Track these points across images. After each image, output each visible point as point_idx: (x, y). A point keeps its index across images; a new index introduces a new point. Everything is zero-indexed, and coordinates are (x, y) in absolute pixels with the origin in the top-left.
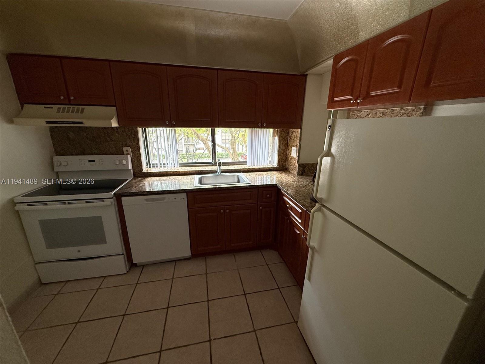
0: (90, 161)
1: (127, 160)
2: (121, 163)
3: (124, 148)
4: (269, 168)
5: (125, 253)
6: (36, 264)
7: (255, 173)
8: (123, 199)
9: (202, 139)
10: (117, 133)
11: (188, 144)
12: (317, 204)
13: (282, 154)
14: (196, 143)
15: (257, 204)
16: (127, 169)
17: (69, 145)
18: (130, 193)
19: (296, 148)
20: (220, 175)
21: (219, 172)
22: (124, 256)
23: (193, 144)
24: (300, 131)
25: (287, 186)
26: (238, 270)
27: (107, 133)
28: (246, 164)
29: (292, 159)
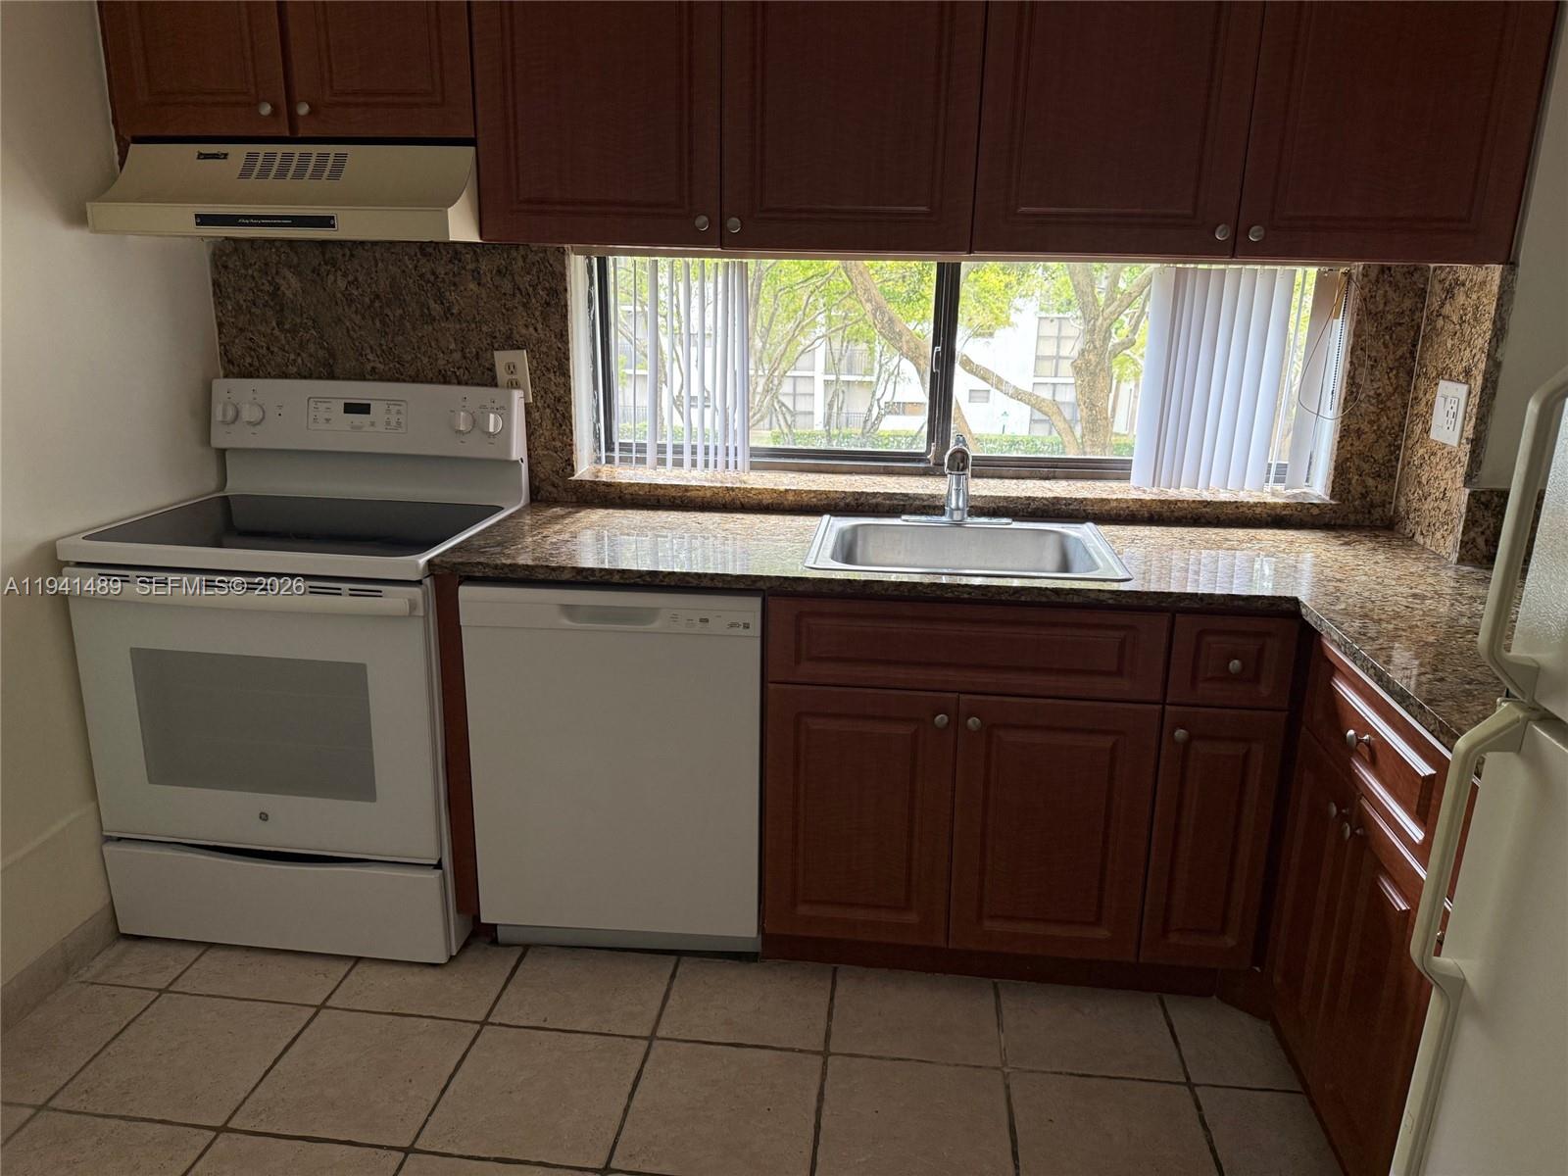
0: (350, 408)
1: (504, 411)
2: (478, 423)
3: (496, 353)
4: (1274, 506)
5: (447, 863)
6: (108, 839)
7: (1177, 531)
8: (465, 592)
9: (912, 345)
10: (474, 278)
11: (843, 378)
12: (1505, 705)
13: (1365, 427)
14: (884, 376)
15: (1158, 707)
16: (503, 457)
17: (277, 332)
18: (496, 567)
19: (1465, 388)
20: (958, 525)
21: (953, 506)
22: (444, 876)
23: (867, 379)
24: (1503, 279)
25: (1366, 616)
26: (1006, 1076)
27: (432, 278)
28: (1127, 478)
29: (1434, 460)
